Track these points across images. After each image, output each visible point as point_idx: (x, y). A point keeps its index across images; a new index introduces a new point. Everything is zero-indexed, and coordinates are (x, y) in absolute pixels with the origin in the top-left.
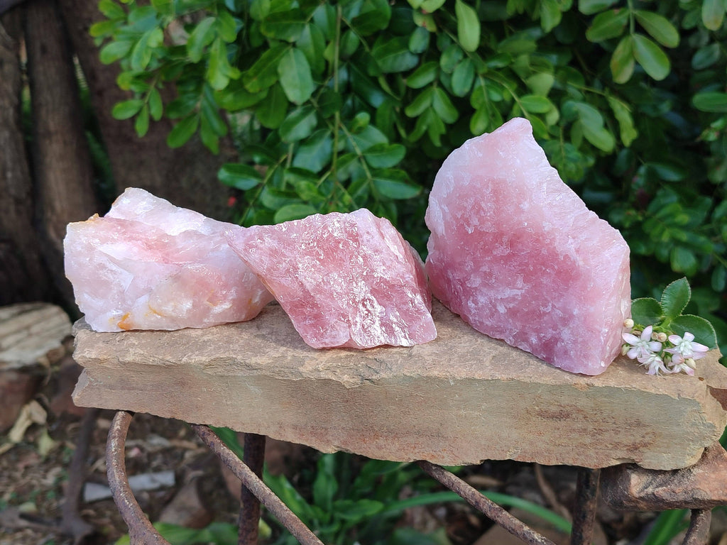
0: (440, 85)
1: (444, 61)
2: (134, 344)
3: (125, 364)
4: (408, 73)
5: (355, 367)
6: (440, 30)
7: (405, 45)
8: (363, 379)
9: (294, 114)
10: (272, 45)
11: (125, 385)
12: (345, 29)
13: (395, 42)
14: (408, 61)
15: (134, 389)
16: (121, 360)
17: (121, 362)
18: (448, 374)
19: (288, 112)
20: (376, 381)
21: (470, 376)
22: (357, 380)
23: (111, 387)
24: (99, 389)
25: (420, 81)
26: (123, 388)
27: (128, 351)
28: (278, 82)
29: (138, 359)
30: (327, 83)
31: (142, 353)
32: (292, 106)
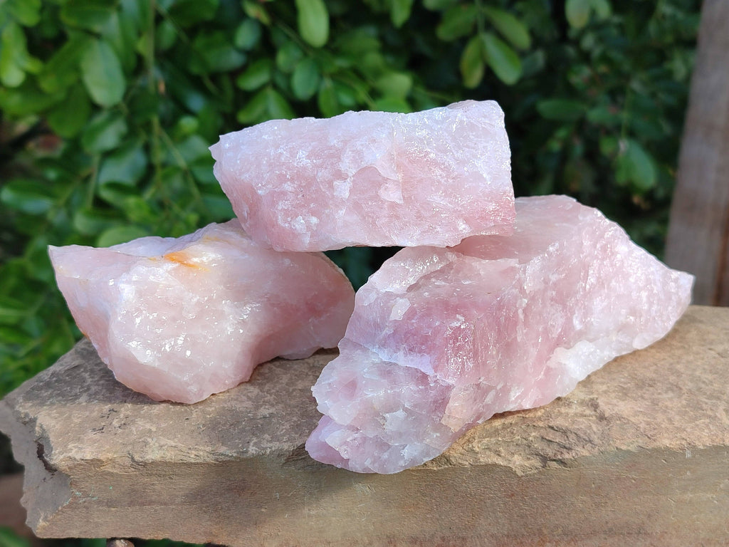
0: (275, 86)
1: (282, 59)
2: (150, 431)
3: (145, 465)
4: (236, 74)
5: (525, 442)
6: (274, 24)
7: (230, 40)
8: (545, 459)
9: (99, 119)
10: (72, 35)
11: (136, 498)
12: (159, 19)
13: (219, 36)
14: (235, 60)
15: (151, 503)
16: (137, 458)
17: (138, 463)
18: (684, 442)
19: (90, 116)
20: (569, 462)
21: (718, 442)
22: (537, 463)
23: (110, 503)
24: (87, 508)
25: (251, 82)
26: (131, 504)
27: (146, 443)
28: (80, 82)
29: (170, 456)
30: (140, 82)
31: (174, 444)
32: (95, 108)
